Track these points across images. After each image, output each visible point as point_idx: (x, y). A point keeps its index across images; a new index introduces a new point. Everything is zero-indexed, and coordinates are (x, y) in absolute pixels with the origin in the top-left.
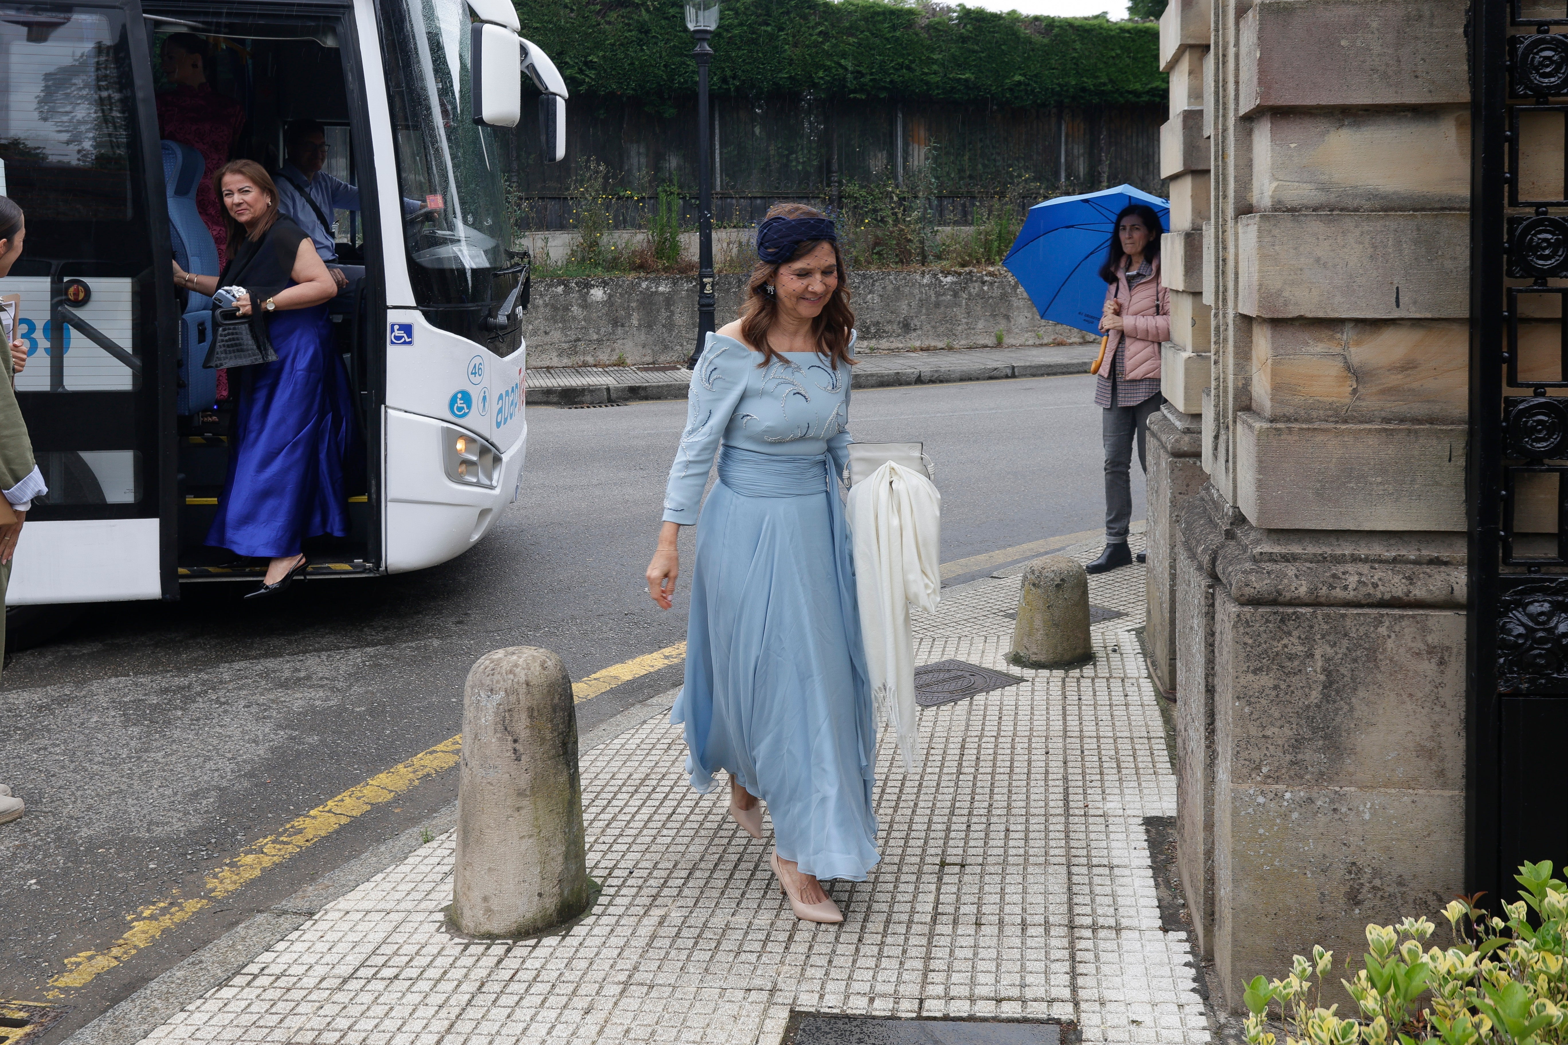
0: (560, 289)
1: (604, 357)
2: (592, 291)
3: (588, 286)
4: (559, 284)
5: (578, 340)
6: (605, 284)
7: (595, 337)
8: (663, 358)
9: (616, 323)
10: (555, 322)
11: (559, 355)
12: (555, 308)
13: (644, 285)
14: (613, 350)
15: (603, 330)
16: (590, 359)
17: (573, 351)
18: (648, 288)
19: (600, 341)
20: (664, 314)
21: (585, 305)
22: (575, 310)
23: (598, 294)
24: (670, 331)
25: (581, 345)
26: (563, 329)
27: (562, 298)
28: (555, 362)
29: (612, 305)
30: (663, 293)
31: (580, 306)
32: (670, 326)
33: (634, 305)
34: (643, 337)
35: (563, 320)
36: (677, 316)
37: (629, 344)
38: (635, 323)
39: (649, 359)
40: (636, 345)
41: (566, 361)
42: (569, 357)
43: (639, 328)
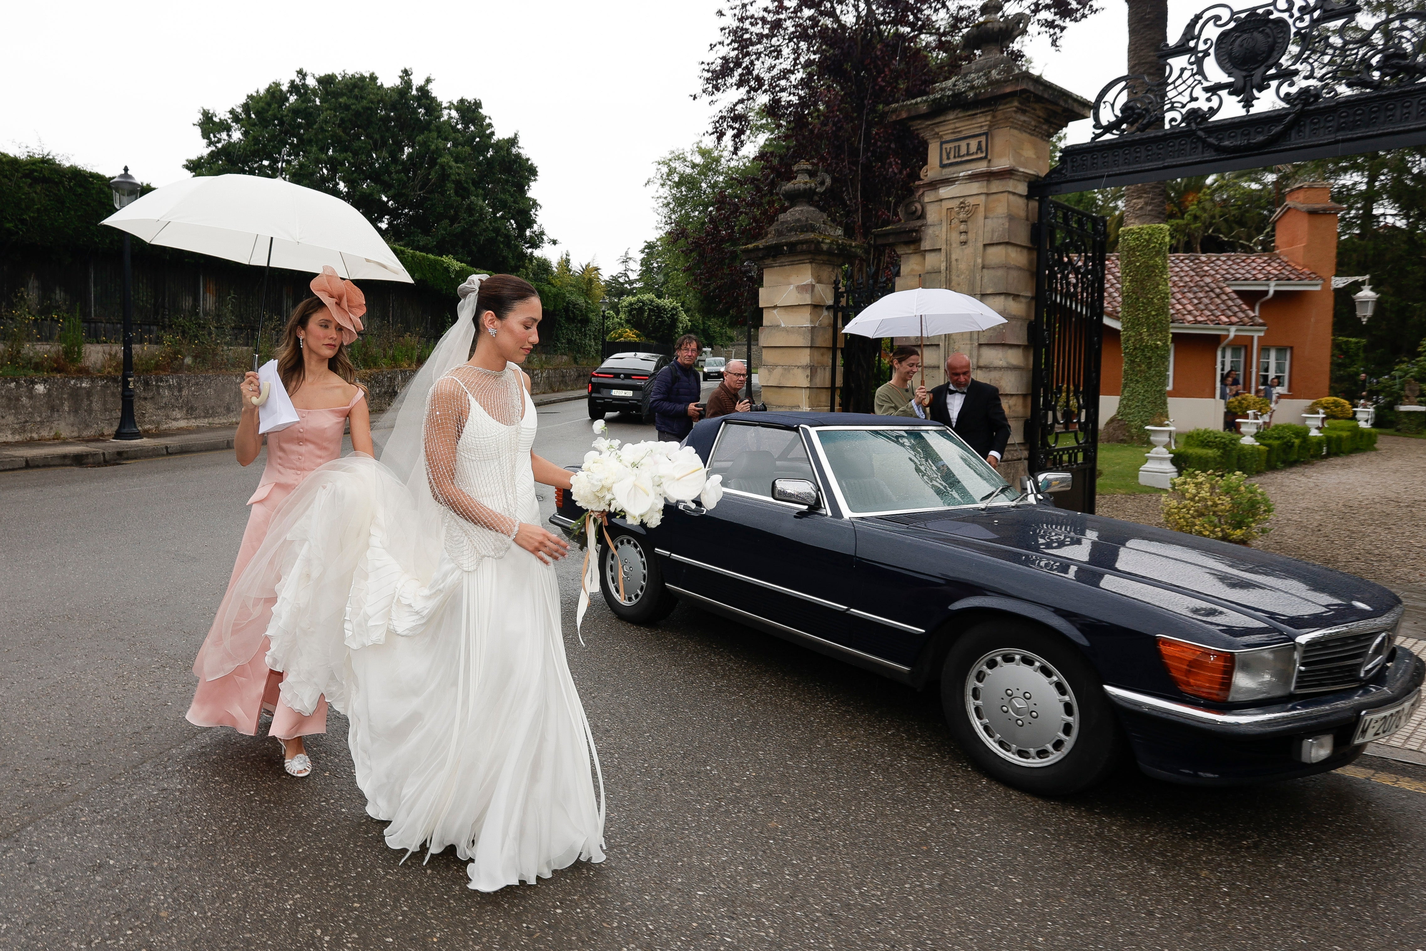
0: (13, 385)
1: (45, 433)
2: (36, 387)
3: (33, 383)
4: (12, 380)
5: (26, 422)
6: (45, 381)
7: (39, 419)
8: (86, 433)
9: (53, 409)
10: (10, 409)
11: (13, 434)
12: (10, 399)
13: (72, 382)
14: (51, 428)
15: (44, 414)
16: (35, 436)
17: (23, 430)
18: (75, 384)
19: (42, 423)
20: (86, 402)
21: (31, 396)
22: (24, 400)
23: (40, 388)
24: (90, 414)
25: (29, 425)
26: (15, 414)
27: (14, 392)
28: (10, 438)
29: (50, 396)
30: (85, 388)
31: (27, 397)
32: (90, 411)
33: (65, 396)
34: (72, 419)
35: (16, 408)
36: (94, 404)
37: (63, 424)
38: (67, 409)
39: (75, 434)
40: (67, 424)
41: (17, 438)
42: (20, 435)
43: (69, 413)
